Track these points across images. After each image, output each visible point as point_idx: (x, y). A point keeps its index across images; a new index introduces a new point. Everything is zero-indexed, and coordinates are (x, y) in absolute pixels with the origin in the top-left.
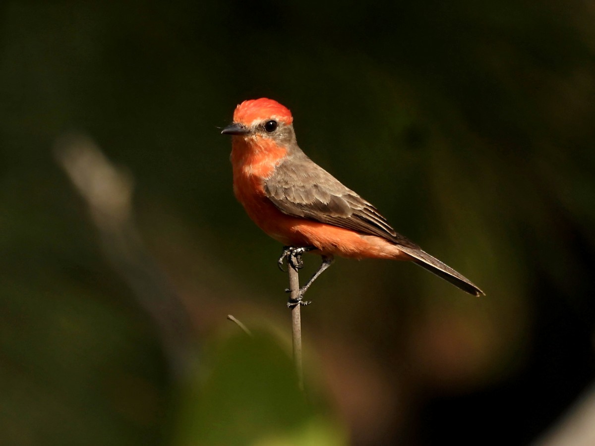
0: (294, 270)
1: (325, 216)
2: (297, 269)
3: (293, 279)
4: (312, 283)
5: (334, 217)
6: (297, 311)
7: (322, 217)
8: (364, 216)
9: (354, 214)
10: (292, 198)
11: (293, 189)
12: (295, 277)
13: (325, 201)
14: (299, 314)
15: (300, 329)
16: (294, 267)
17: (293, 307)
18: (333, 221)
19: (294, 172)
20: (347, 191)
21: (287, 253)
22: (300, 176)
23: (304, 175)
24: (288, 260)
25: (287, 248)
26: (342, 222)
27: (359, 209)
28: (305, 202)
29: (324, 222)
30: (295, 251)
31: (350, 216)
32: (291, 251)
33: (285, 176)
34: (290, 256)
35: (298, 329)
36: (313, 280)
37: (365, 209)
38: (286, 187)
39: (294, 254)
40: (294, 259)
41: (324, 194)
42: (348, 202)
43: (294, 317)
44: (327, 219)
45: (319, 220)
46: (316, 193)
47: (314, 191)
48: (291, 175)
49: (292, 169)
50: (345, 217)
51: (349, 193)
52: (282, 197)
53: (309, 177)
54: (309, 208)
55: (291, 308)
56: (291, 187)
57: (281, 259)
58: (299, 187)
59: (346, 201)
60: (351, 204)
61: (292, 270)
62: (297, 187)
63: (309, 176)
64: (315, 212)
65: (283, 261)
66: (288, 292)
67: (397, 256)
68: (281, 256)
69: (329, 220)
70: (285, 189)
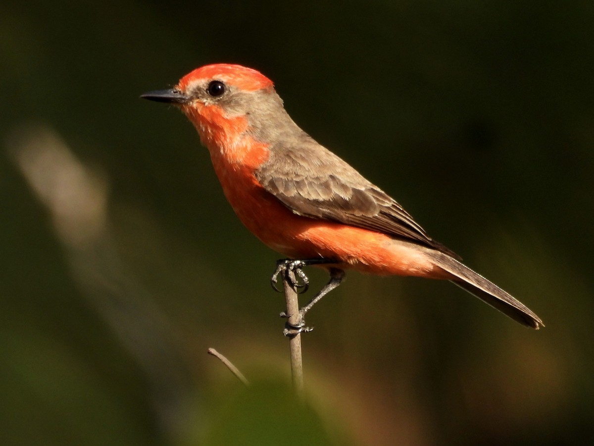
0: (293, 290)
1: (347, 215)
2: (295, 288)
3: (291, 301)
4: (315, 304)
5: (359, 215)
6: (297, 342)
7: (344, 217)
8: (393, 214)
9: (381, 212)
10: (306, 193)
11: (306, 182)
12: (293, 298)
13: (346, 196)
14: (300, 346)
15: (301, 365)
16: (292, 285)
17: (292, 336)
18: (357, 222)
19: (303, 159)
20: (368, 184)
21: (282, 267)
22: (312, 164)
23: (316, 162)
24: (285, 276)
25: (281, 261)
26: (368, 222)
27: (386, 205)
28: (322, 197)
29: (347, 222)
30: (293, 264)
31: (377, 215)
32: (288, 266)
33: (294, 165)
34: (287, 272)
35: (298, 364)
36: (316, 300)
37: (393, 206)
38: (298, 179)
39: (292, 268)
40: (292, 275)
41: (344, 187)
42: (374, 197)
43: (293, 350)
44: (350, 219)
45: (341, 220)
46: (334, 186)
47: (331, 183)
48: (302, 163)
49: (301, 155)
50: (371, 216)
51: (372, 187)
52: (293, 193)
53: (323, 166)
54: (328, 205)
55: (288, 338)
56: (303, 180)
57: (275, 276)
58: (313, 179)
59: (370, 195)
60: (378, 200)
61: (289, 290)
62: (311, 180)
63: (323, 164)
64: (336, 210)
65: (277, 278)
66: (283, 317)
67: (431, 273)
68: (275, 273)
69: (352, 220)
70: (297, 182)
